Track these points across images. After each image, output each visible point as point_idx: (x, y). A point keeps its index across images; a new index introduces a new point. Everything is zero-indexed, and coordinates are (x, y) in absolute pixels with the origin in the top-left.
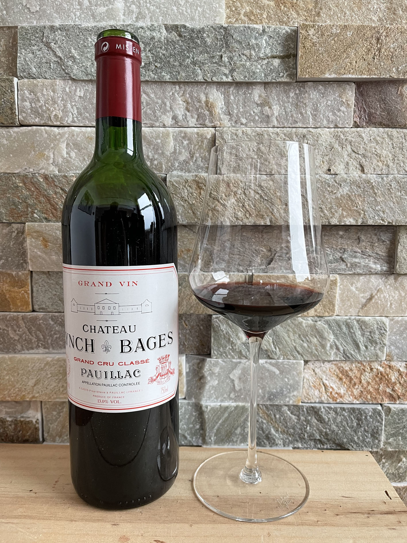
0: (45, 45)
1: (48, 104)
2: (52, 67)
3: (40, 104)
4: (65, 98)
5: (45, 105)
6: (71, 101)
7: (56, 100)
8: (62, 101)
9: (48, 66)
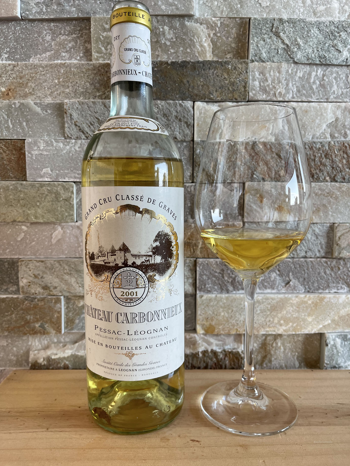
0: (274, 34)
1: (274, 83)
2: (279, 53)
3: (268, 83)
4: (288, 78)
5: (272, 84)
6: (292, 81)
7: (281, 80)
8: (285, 80)
9: (276, 52)
